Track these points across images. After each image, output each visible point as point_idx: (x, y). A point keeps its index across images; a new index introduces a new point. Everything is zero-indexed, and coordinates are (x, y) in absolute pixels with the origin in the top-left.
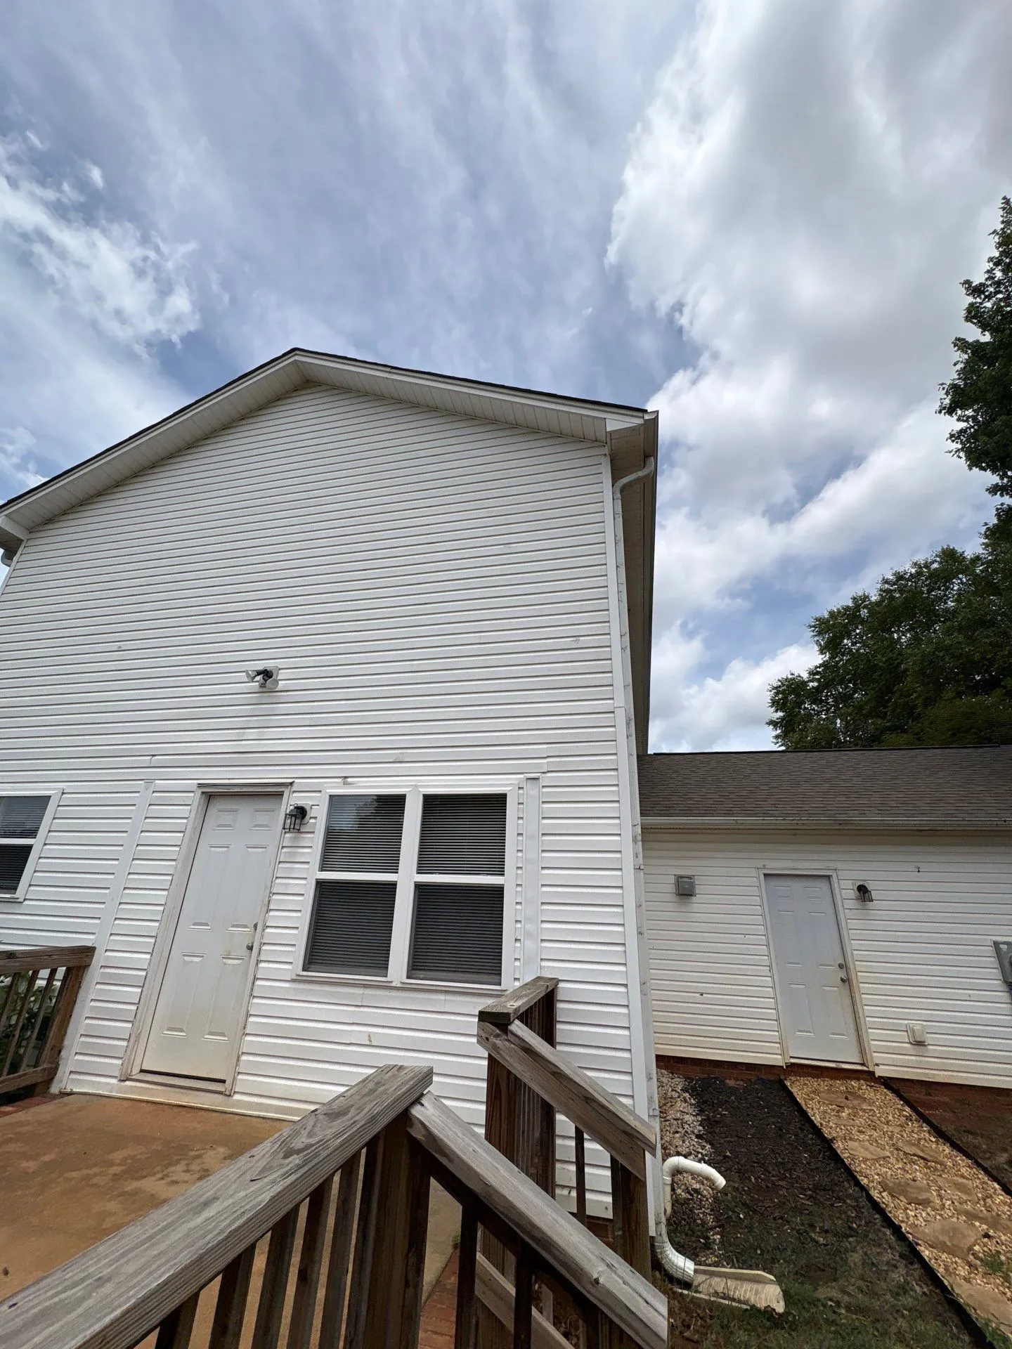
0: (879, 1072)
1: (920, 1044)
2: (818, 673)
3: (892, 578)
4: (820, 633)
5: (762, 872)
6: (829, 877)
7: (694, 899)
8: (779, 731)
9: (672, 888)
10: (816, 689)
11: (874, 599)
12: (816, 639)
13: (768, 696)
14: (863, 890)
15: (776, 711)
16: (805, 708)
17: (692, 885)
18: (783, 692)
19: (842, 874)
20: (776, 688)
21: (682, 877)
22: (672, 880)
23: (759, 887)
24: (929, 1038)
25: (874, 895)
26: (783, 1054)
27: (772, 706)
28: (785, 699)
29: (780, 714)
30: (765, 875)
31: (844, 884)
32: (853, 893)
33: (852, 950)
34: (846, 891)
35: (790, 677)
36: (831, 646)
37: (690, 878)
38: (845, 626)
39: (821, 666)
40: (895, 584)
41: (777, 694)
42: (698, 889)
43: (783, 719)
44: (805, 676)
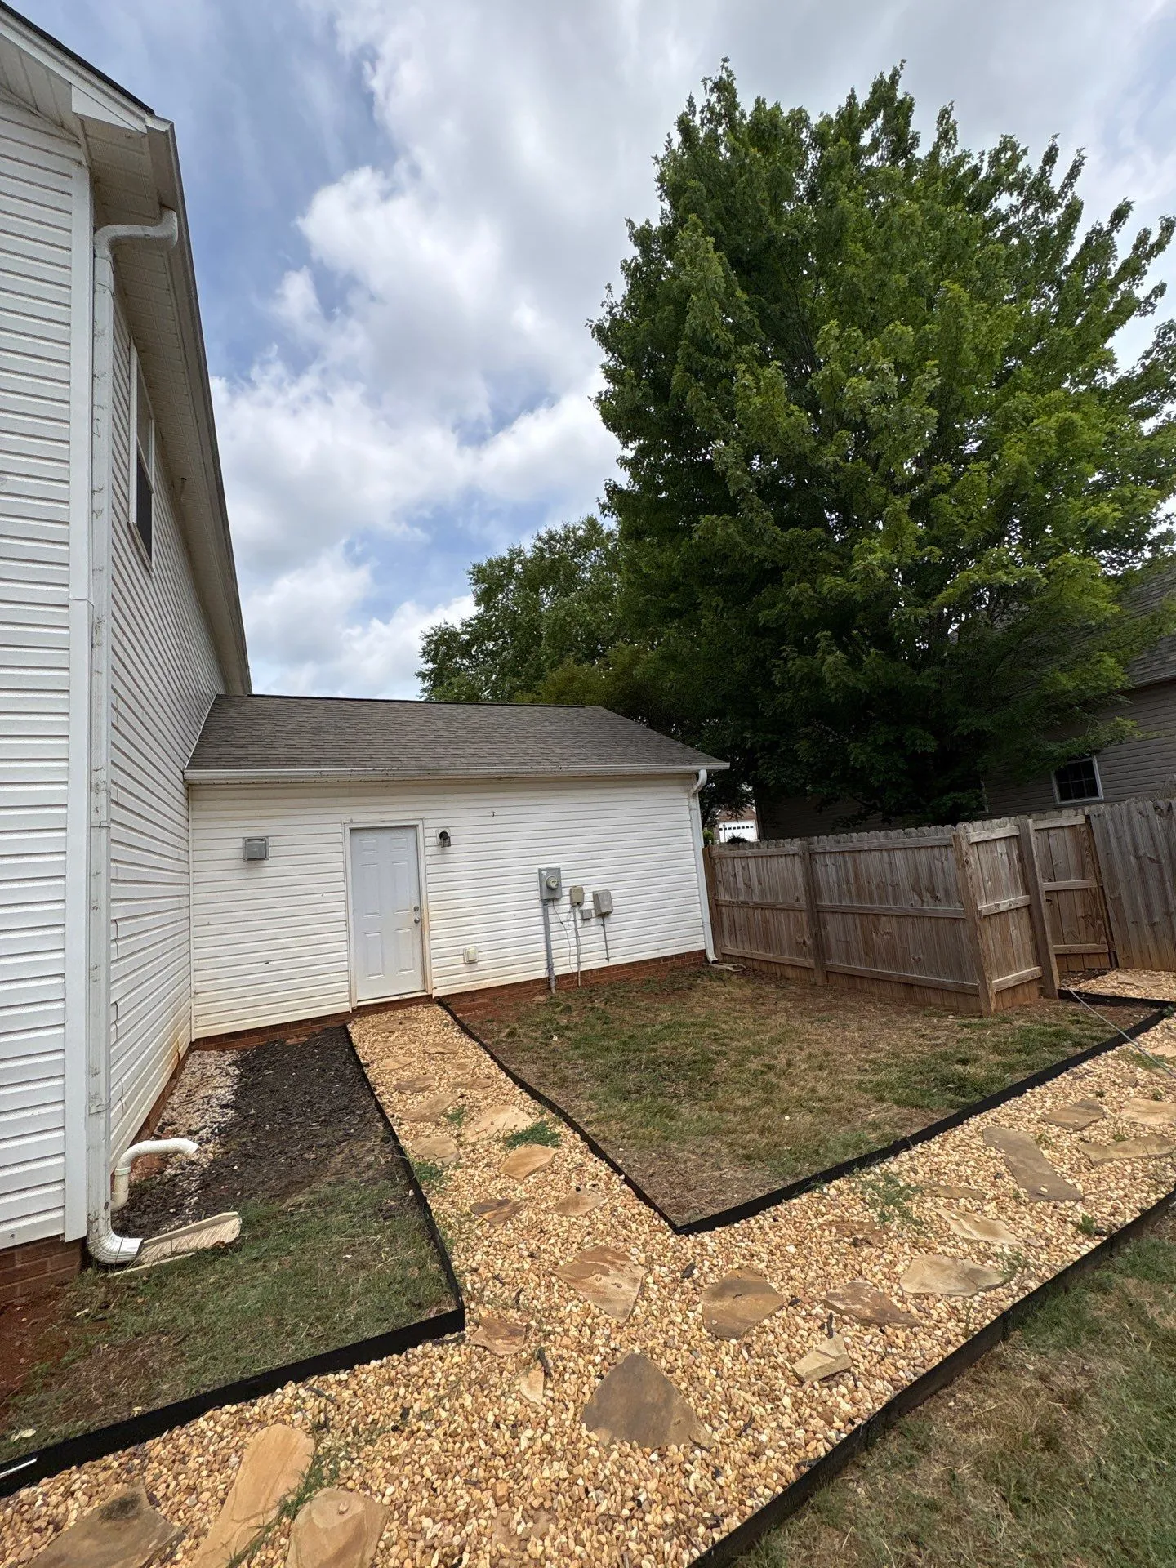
0: (436, 994)
1: (472, 962)
2: (470, 625)
3: (545, 535)
4: (477, 582)
5: (348, 827)
6: (415, 827)
7: (266, 863)
8: (427, 684)
9: (239, 854)
10: (468, 642)
11: (529, 555)
12: (473, 587)
13: (420, 644)
14: (444, 837)
15: (427, 662)
16: (456, 663)
17: (265, 847)
18: (435, 642)
19: (428, 823)
20: (428, 637)
21: (250, 840)
22: (240, 843)
23: (343, 843)
24: (480, 956)
25: (453, 840)
26: (350, 1001)
27: (422, 656)
28: (437, 649)
29: (431, 666)
30: (352, 830)
31: (428, 832)
32: (436, 840)
33: (428, 892)
34: (430, 838)
35: (444, 626)
36: (485, 598)
37: (262, 840)
38: (499, 578)
39: (476, 618)
40: (546, 543)
41: (429, 643)
42: (272, 851)
43: (433, 671)
44: (458, 628)
